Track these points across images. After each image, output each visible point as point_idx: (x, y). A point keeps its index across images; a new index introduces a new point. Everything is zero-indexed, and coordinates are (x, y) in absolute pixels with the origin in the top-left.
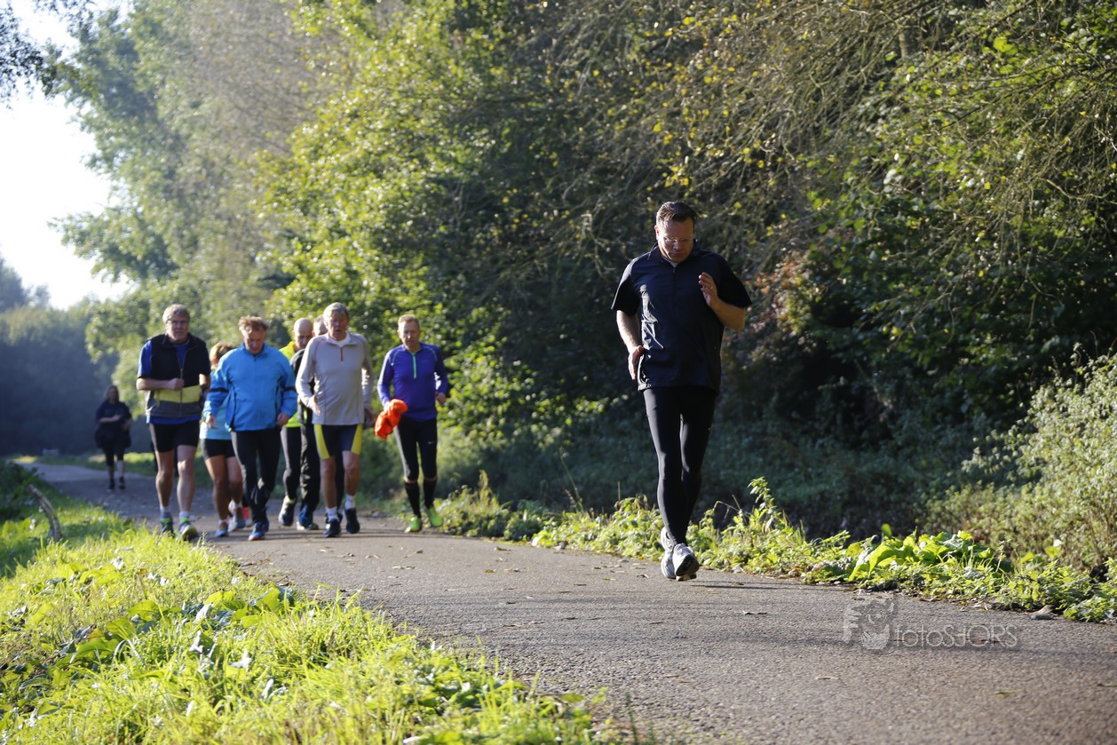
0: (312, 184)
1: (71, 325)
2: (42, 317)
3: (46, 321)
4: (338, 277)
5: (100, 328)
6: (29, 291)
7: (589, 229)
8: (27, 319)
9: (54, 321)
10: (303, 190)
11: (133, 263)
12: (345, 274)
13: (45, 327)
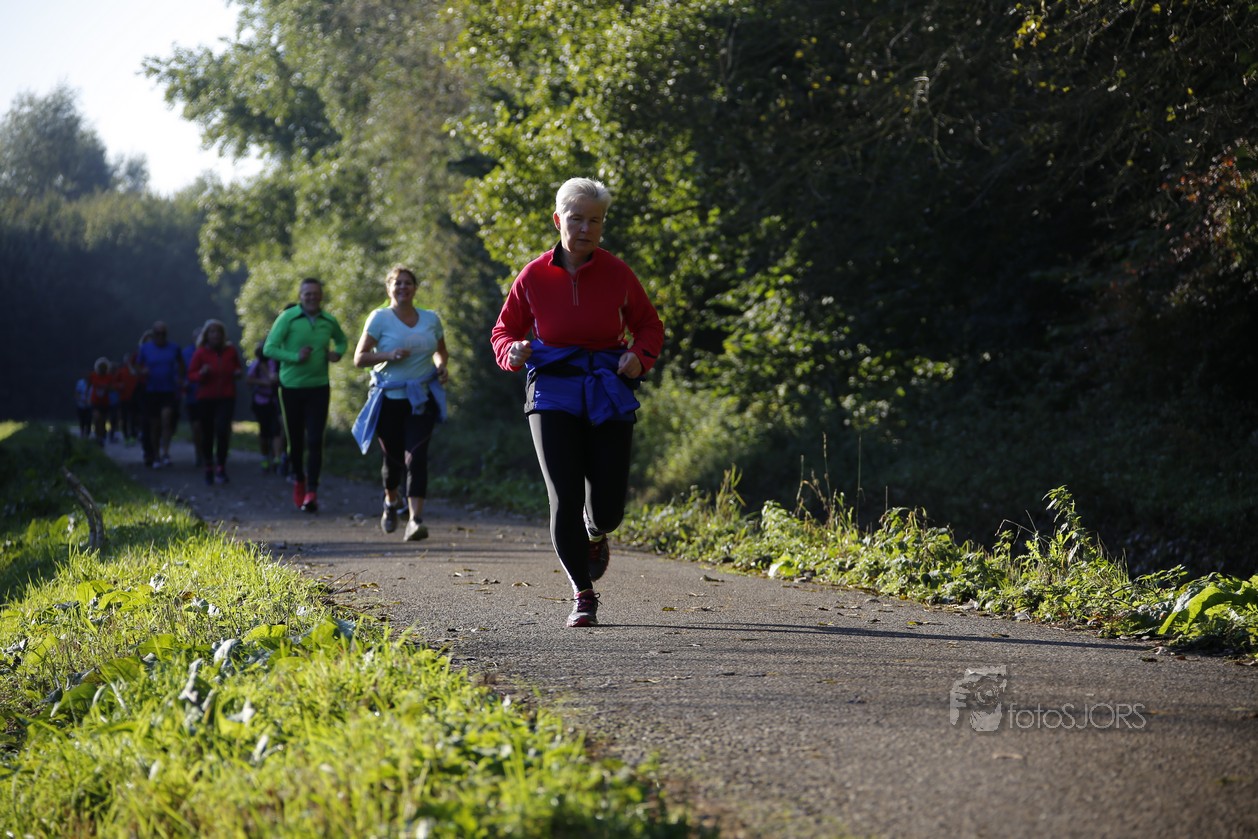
0: (527, 19)
1: (178, 222)
2: (135, 208)
3: (141, 215)
4: (564, 163)
5: (218, 231)
6: (116, 168)
7: (924, 99)
8: (111, 211)
9: (151, 215)
10: (516, 27)
11: (271, 129)
12: (572, 158)
13: (139, 224)
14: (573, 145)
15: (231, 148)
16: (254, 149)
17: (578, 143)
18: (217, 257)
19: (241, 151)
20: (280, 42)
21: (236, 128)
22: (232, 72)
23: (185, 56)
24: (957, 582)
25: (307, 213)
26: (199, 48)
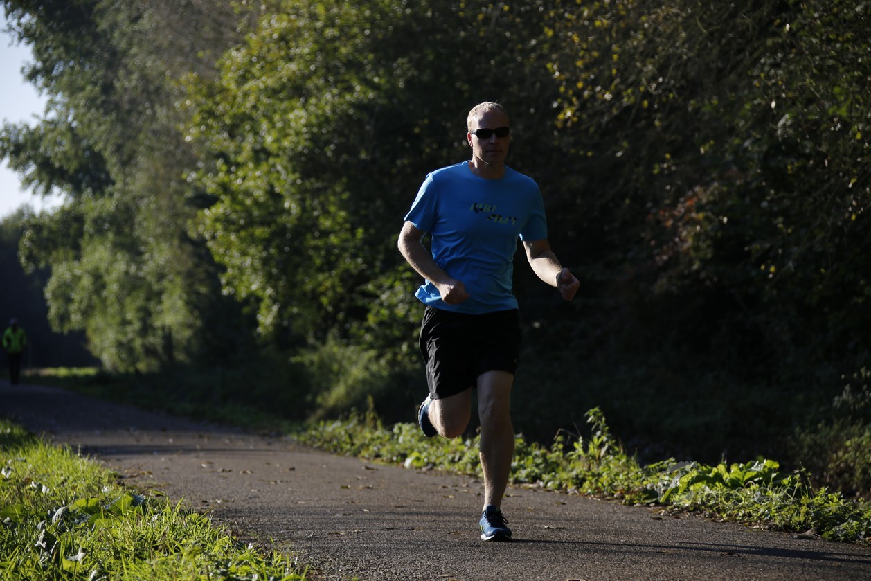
1: (5, 238)
4: (261, 199)
11: (66, 176)
12: (268, 196)
14: (267, 187)
15: (42, 188)
16: (56, 189)
17: (272, 186)
18: (30, 258)
19: (48, 191)
20: (74, 120)
21: (44, 175)
22: (41, 138)
23: (11, 129)
24: (529, 470)
25: (92, 230)
26: (20, 123)
